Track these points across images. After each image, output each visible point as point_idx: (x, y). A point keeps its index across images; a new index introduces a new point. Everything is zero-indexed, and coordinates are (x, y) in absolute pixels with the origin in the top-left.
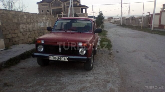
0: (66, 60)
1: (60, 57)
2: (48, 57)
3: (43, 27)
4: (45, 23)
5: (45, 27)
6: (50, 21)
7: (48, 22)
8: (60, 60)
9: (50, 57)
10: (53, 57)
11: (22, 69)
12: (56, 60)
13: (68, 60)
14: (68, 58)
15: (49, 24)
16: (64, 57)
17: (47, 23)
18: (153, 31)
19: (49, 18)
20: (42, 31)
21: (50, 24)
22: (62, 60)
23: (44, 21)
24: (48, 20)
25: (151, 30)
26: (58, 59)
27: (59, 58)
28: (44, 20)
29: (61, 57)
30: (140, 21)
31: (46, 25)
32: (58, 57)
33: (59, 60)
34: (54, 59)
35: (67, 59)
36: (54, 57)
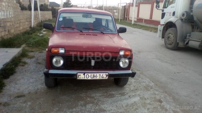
0: (104, 78)
1: (95, 74)
2: (76, 75)
3: (3, 17)
4: (5, 11)
5: (6, 17)
6: (11, 8)
7: (9, 10)
8: (95, 78)
9: (79, 75)
10: (84, 74)
11: (19, 97)
12: (90, 78)
13: (107, 78)
14: (107, 74)
15: (10, 13)
16: (101, 74)
17: (8, 12)
18: (134, 25)
19: (9, 4)
20: (3, 25)
21: (12, 13)
22: (98, 78)
23: (4, 9)
24: (8, 6)
25: (132, 23)
26: (92, 77)
27: (94, 76)
28: (3, 6)
29: (97, 74)
30: (115, 12)
31: (6, 14)
32: (92, 74)
33: (93, 79)
34: (86, 78)
35: (106, 76)
36: (86, 74)
